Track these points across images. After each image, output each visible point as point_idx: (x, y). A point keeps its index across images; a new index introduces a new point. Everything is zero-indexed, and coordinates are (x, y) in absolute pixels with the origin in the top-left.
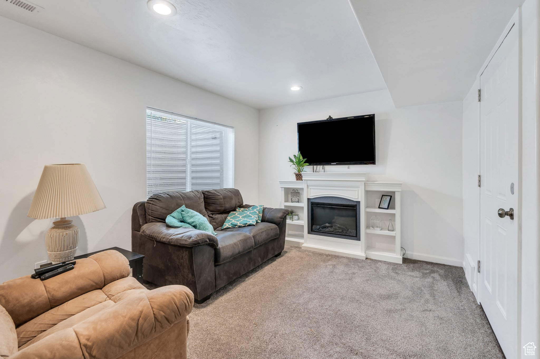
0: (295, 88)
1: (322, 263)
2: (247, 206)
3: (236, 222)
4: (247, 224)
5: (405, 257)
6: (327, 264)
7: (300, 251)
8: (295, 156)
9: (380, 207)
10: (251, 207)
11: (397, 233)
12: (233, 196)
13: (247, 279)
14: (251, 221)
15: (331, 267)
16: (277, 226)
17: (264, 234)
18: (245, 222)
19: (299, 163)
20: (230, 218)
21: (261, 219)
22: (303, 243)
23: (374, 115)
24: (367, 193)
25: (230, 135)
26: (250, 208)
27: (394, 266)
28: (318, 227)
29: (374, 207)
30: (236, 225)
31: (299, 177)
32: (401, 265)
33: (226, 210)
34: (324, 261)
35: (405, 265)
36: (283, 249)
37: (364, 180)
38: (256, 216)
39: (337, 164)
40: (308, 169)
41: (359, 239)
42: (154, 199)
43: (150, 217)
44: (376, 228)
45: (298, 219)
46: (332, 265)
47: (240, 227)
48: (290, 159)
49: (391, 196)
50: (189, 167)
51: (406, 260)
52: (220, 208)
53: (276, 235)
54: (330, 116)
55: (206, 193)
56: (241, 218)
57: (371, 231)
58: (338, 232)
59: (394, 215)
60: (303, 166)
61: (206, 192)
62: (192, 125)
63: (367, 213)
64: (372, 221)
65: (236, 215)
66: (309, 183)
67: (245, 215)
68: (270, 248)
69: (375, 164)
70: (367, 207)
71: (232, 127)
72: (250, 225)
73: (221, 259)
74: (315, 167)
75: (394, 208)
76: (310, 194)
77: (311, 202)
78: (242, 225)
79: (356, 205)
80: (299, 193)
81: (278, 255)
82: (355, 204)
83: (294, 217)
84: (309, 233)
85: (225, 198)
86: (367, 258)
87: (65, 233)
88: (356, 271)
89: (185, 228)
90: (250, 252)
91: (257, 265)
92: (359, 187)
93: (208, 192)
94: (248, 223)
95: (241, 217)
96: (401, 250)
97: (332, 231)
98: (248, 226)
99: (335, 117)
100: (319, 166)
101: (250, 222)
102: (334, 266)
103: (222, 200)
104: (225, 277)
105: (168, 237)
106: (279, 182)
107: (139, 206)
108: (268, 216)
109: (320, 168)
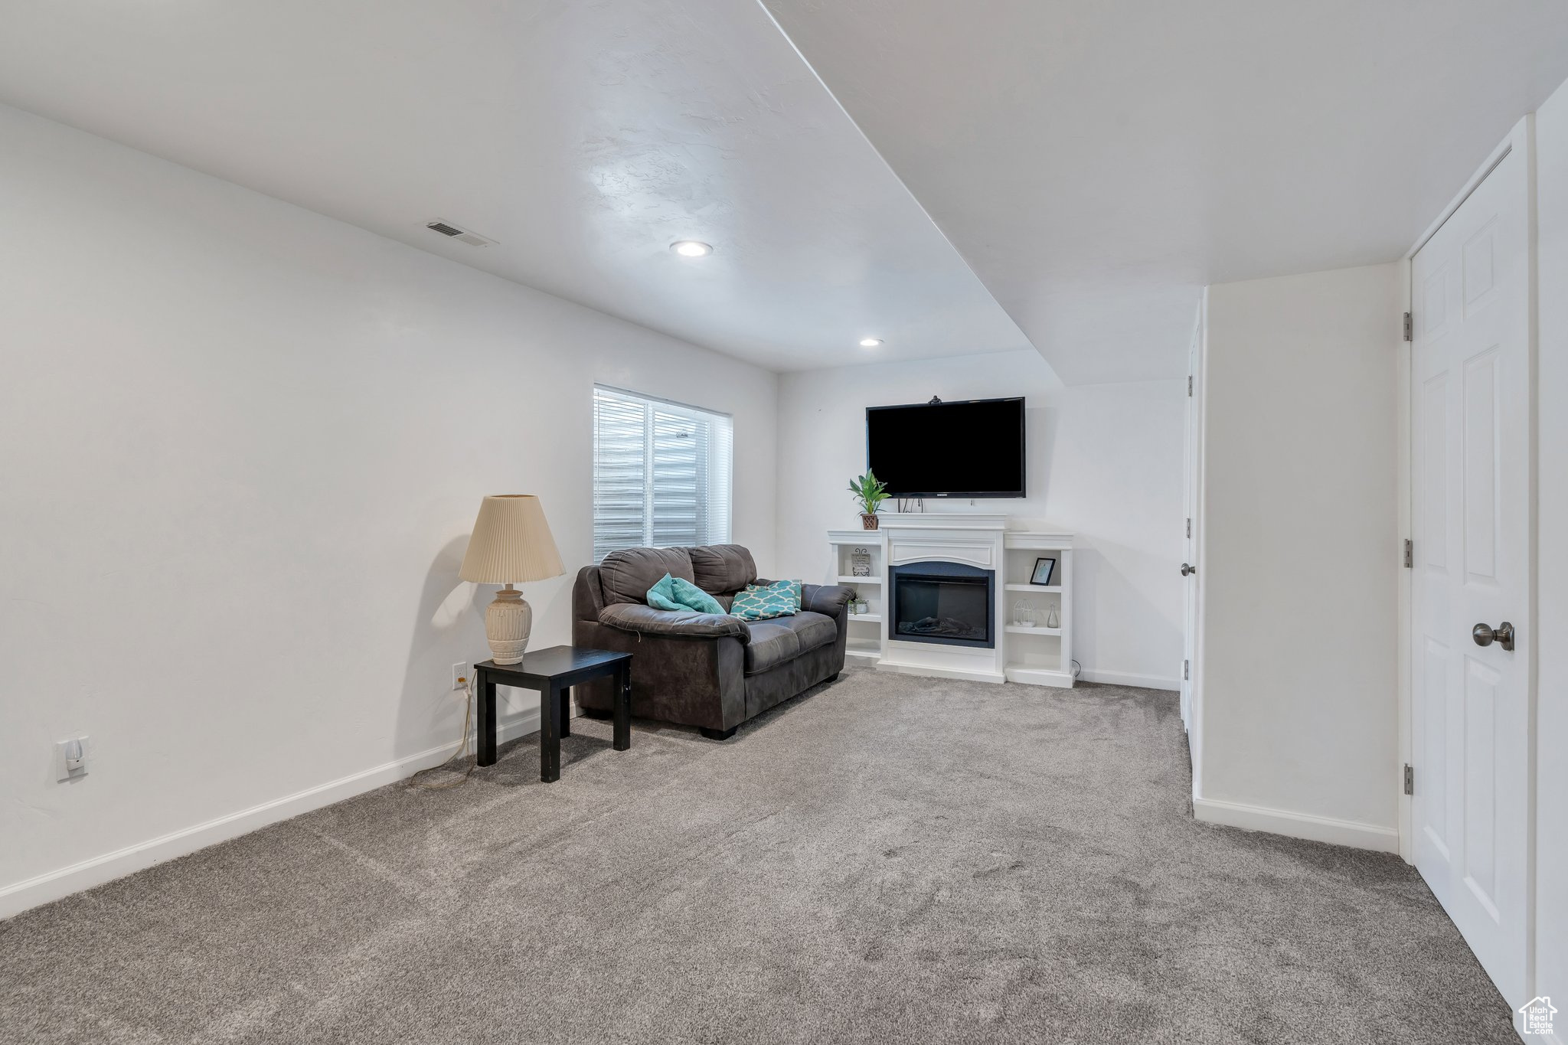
0: (869, 343)
1: (921, 689)
2: (764, 583)
3: (755, 610)
4: (778, 612)
5: (1080, 678)
6: (932, 690)
7: (874, 674)
8: (861, 478)
9: (1033, 581)
10: (777, 584)
11: (1064, 632)
12: (742, 560)
13: (787, 712)
14: (786, 607)
15: (940, 694)
16: (833, 620)
17: (813, 631)
18: (775, 610)
19: (870, 495)
20: (740, 603)
21: (799, 605)
22: (878, 660)
23: (1024, 398)
24: (1010, 553)
25: (723, 432)
26: (775, 586)
27: (1058, 693)
28: (910, 624)
29: (1023, 583)
30: (756, 616)
31: (869, 522)
32: (1070, 689)
33: (730, 588)
34: (925, 687)
35: (1077, 689)
36: (841, 668)
37: (1003, 527)
38: (792, 599)
39: (949, 496)
40: (887, 506)
41: (992, 646)
42: (618, 560)
43: (615, 594)
44: (1024, 623)
45: (867, 611)
46: (942, 691)
47: (765, 618)
48: (852, 483)
49: (1054, 560)
50: (650, 499)
51: (1079, 684)
52: (721, 583)
53: (832, 636)
54: (935, 397)
55: (694, 553)
56: (762, 603)
57: (1016, 629)
58: (951, 633)
59: (1059, 595)
60: (878, 500)
61: (694, 550)
62: (656, 413)
63: (1009, 594)
64: (1017, 609)
65: (752, 596)
66: (892, 534)
67: (769, 597)
68: (821, 660)
69: (1025, 497)
70: (1008, 582)
71: (727, 415)
72: (784, 615)
73: (755, 665)
74: (903, 501)
75: (1058, 583)
76: (894, 558)
77: (897, 574)
78: (768, 614)
79: (988, 578)
80: (868, 556)
81: (832, 679)
82: (985, 575)
83: (858, 606)
84: (891, 637)
85: (728, 562)
86: (1006, 682)
87: (519, 611)
88: (985, 698)
89: (686, 611)
90: (791, 661)
91: (802, 689)
92: (993, 543)
93: (697, 550)
94: (781, 611)
95: (762, 600)
96: (1073, 666)
97: (940, 632)
98: (780, 616)
99: (946, 398)
100: (910, 500)
101: (784, 609)
102: (945, 693)
103: (723, 568)
104: (757, 700)
105: (668, 623)
106: (829, 532)
107: (590, 574)
108: (813, 601)
109: (912, 503)
